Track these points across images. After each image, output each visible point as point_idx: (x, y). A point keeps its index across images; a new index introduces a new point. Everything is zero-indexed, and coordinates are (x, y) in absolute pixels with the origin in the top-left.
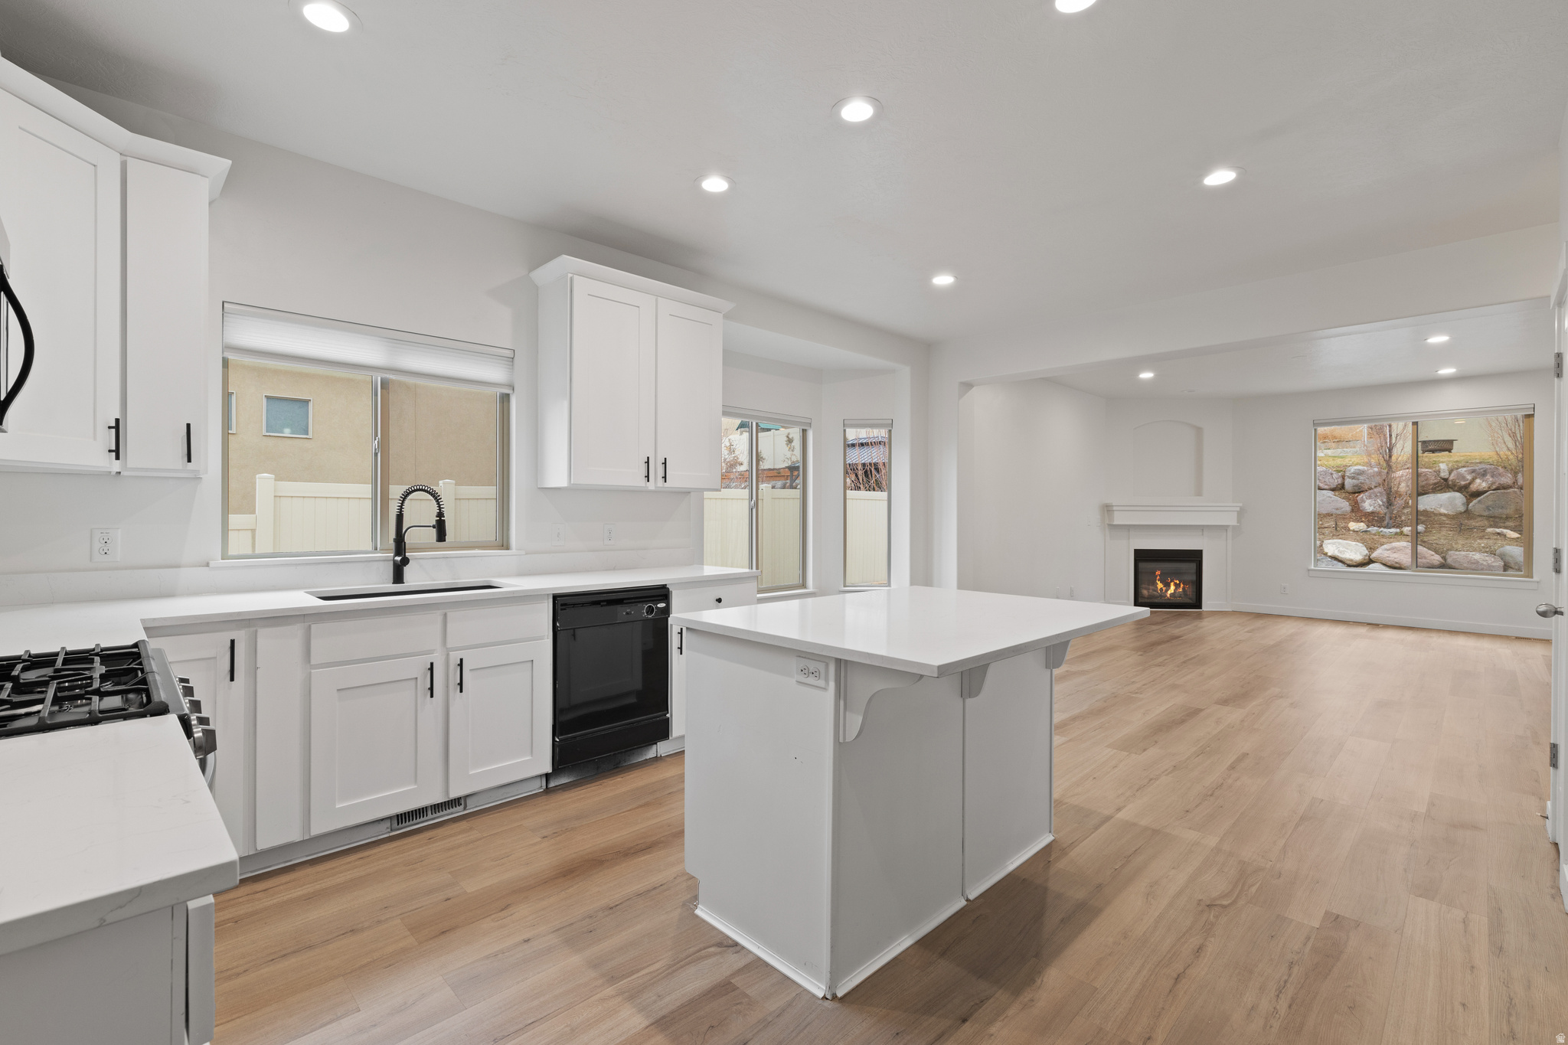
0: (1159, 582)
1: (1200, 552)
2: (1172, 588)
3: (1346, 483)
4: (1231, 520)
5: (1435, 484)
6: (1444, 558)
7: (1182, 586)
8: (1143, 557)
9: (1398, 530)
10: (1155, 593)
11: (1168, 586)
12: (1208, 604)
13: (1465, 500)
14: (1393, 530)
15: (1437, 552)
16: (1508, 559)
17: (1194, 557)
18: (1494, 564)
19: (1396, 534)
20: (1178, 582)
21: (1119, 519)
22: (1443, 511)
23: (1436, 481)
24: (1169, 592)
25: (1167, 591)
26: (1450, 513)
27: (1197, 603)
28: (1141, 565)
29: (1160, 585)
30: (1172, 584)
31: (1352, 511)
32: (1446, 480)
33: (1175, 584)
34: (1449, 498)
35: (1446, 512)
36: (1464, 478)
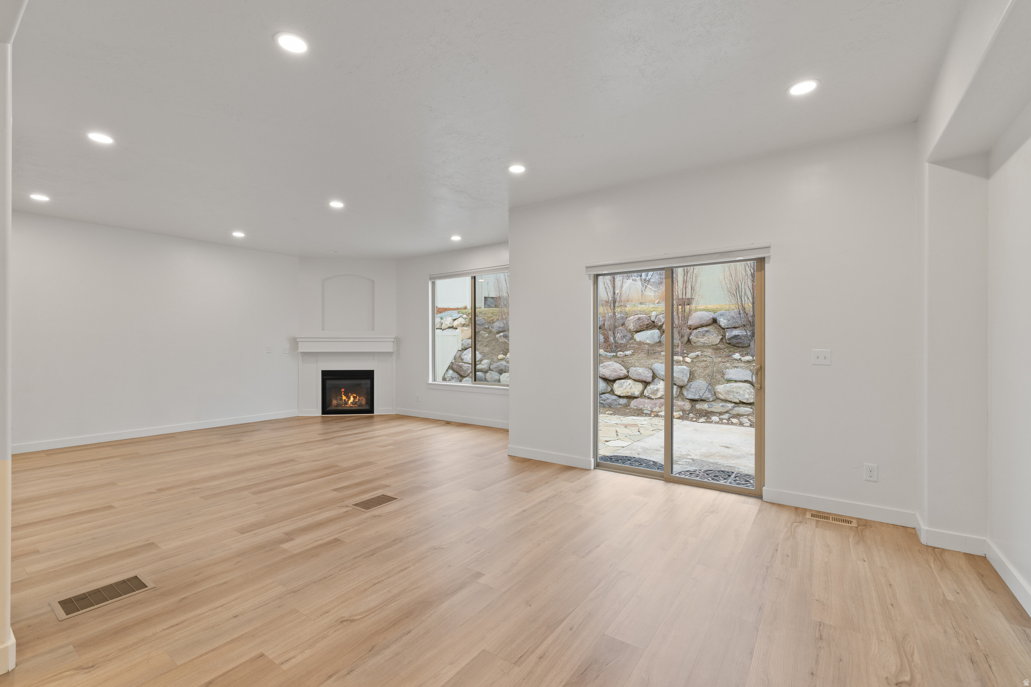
0: (343, 396)
1: (373, 371)
2: (352, 399)
3: (606, 324)
4: (389, 347)
5: (647, 325)
6: (628, 372)
7: (358, 398)
8: (327, 375)
9: (615, 354)
10: (341, 402)
11: (349, 399)
12: (378, 409)
13: (660, 334)
14: (612, 354)
15: (625, 368)
16: (656, 372)
17: (368, 375)
18: (647, 375)
19: (613, 356)
20: (355, 395)
21: (303, 348)
22: (648, 341)
23: (648, 323)
24: (350, 402)
25: (348, 401)
26: (652, 343)
27: (371, 411)
28: (328, 382)
29: (344, 398)
30: (352, 396)
31: (605, 342)
32: (654, 322)
33: (354, 397)
34: (652, 333)
35: (649, 342)
36: (660, 320)
